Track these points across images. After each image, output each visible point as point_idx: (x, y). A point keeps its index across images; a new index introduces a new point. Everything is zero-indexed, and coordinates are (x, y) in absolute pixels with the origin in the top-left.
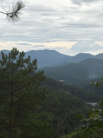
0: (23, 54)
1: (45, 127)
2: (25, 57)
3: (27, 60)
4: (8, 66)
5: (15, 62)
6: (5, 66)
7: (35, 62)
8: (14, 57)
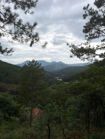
0: (36, 61)
1: (44, 85)
2: (37, 63)
3: (38, 64)
4: (31, 65)
5: (34, 64)
6: (30, 66)
7: (40, 64)
8: (33, 63)
